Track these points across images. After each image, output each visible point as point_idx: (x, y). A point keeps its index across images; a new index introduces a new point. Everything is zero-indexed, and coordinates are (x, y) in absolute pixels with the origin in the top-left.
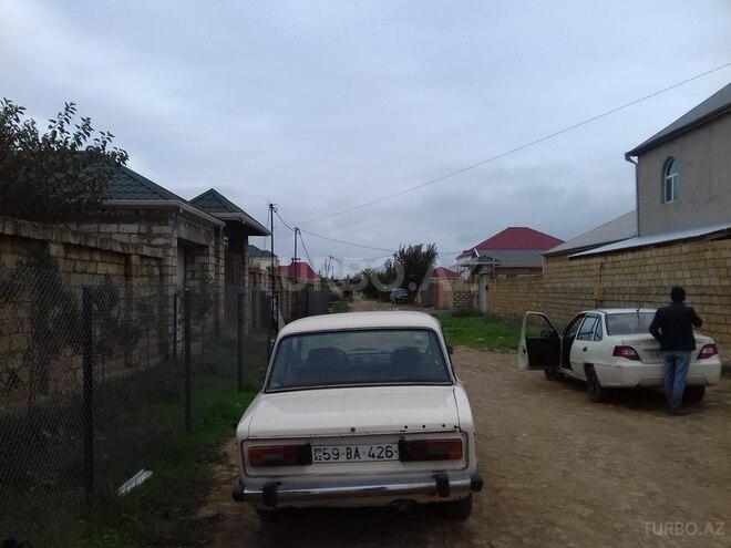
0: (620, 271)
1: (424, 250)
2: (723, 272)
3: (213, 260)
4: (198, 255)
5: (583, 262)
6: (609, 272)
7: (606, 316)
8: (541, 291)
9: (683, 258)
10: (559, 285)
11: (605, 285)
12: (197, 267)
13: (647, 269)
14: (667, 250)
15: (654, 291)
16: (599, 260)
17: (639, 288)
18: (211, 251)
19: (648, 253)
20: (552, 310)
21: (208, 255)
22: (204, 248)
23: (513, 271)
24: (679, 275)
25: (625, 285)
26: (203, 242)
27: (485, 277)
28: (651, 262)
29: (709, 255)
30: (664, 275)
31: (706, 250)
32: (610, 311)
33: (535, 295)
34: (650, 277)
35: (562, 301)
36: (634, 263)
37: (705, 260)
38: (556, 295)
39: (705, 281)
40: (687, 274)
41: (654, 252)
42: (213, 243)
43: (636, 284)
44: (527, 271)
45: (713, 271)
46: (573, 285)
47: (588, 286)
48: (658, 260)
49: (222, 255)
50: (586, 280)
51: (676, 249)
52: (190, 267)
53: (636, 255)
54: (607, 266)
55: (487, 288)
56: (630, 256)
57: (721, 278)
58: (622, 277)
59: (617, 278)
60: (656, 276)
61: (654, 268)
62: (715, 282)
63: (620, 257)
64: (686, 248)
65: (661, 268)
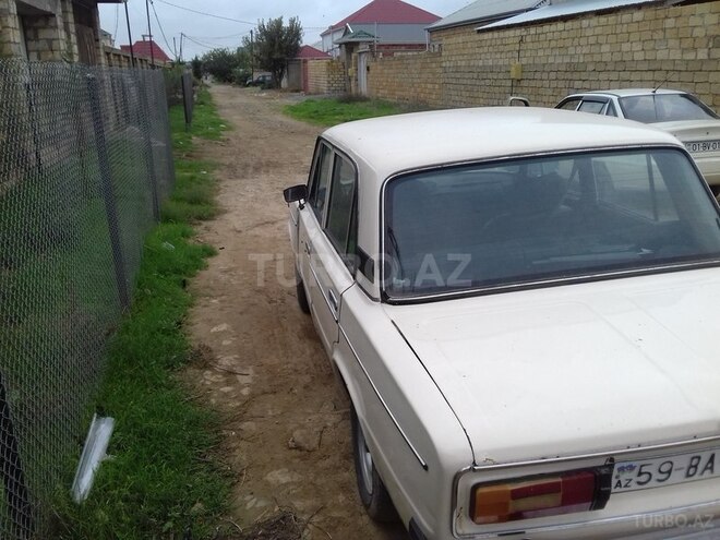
0: (546, 45)
1: (286, 24)
2: (687, 43)
3: (62, 35)
4: (44, 28)
5: (496, 34)
6: (530, 46)
7: (620, 99)
8: (440, 70)
9: (634, 27)
10: (463, 63)
11: (524, 61)
12: (42, 45)
13: (583, 41)
14: (612, 18)
15: (591, 67)
16: (518, 32)
17: (570, 64)
18: (60, 22)
19: (585, 22)
20: (453, 93)
21: (56, 27)
22: (49, 16)
23: (389, 49)
24: (626, 47)
25: (551, 60)
26: (48, 9)
27: (363, 56)
28: (589, 32)
29: (670, 23)
30: (605, 48)
31: (666, 17)
32: (624, 93)
33: (431, 76)
34: (585, 50)
35: (465, 82)
36: (565, 35)
37: (664, 30)
38: (458, 75)
39: (661, 55)
40: (637, 47)
41: (594, 21)
42: (60, 10)
43: (567, 60)
44: (403, 48)
45: (672, 43)
46: (481, 63)
47: (501, 63)
48: (598, 30)
49: (72, 28)
50: (498, 56)
51: (626, 17)
52: (32, 45)
53: (569, 24)
54: (528, 39)
55: (368, 69)
56: (560, 26)
57: (684, 50)
58: (548, 52)
59: (541, 53)
60: (595, 49)
61: (592, 40)
62: (676, 55)
63: (546, 28)
64: (638, 15)
65: (602, 39)
